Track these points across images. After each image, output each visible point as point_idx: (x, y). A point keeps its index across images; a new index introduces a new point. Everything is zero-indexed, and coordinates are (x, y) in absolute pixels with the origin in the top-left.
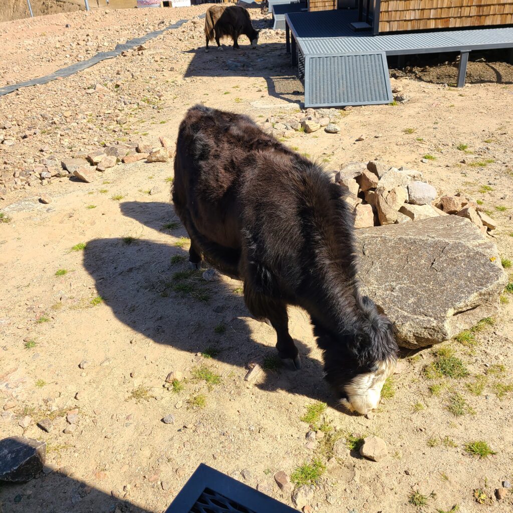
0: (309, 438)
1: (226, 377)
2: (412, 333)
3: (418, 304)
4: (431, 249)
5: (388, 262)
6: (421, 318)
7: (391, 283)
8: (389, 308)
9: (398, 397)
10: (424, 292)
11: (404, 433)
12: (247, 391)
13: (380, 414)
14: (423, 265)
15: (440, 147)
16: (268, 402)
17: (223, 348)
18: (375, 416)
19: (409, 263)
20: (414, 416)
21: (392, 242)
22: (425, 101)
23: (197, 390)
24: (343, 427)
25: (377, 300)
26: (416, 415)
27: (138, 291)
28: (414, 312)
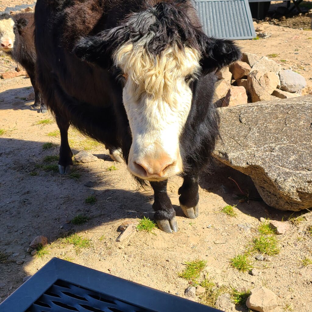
0: (189, 292)
1: (96, 241)
2: (295, 189)
3: (300, 160)
4: (309, 111)
5: (266, 126)
6: (304, 172)
7: (270, 145)
8: (270, 167)
9: (283, 254)
10: (305, 149)
11: (293, 287)
12: (119, 251)
13: (265, 270)
14: (302, 126)
15: (302, 66)
16: (143, 261)
17: (93, 216)
18: (261, 273)
19: (287, 125)
20: (303, 271)
21: (269, 109)
22: (285, 36)
23: (64, 254)
24: (227, 284)
25: (256, 161)
26: (305, 269)
27: (6, 171)
28: (296, 168)
